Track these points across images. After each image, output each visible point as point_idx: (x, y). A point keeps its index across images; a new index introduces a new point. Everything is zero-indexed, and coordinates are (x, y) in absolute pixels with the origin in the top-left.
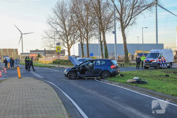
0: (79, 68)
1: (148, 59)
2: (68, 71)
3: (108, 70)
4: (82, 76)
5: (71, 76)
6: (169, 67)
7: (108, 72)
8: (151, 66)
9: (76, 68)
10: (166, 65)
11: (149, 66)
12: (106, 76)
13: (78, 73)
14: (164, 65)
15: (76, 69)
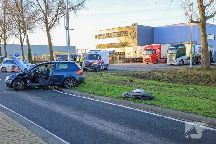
0: (30, 74)
1: (88, 60)
2: (13, 79)
3: (74, 76)
4: (34, 85)
5: (18, 85)
6: (106, 69)
7: (74, 79)
8: (92, 68)
9: (25, 74)
10: (104, 67)
11: (89, 68)
12: (70, 85)
13: (28, 81)
14: (102, 67)
15: (25, 76)
